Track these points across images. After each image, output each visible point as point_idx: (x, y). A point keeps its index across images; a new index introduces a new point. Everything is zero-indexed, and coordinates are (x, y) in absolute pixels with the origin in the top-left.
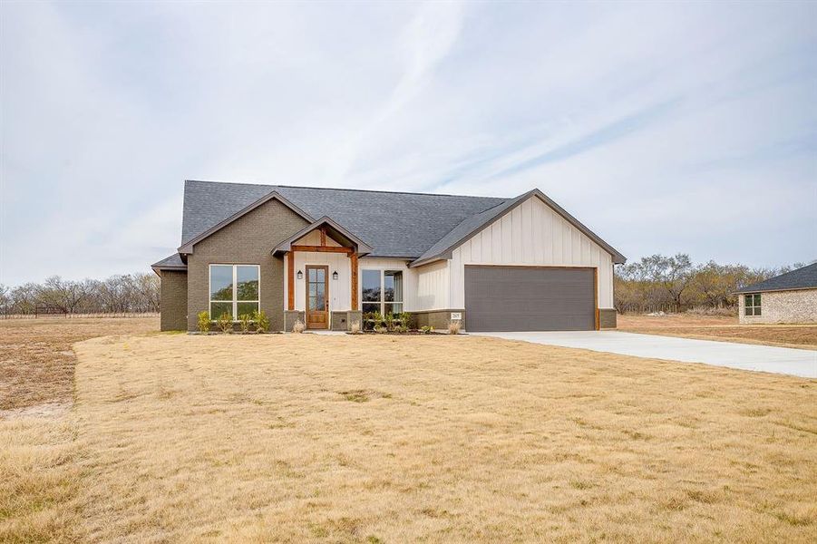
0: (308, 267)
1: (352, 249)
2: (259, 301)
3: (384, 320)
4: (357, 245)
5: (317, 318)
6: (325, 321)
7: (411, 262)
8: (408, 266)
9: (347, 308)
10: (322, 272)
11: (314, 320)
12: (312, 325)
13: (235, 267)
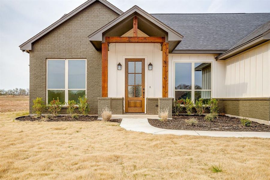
0: (127, 61)
1: (163, 38)
2: (86, 89)
3: (194, 105)
4: (167, 33)
5: (135, 103)
6: (142, 106)
7: (220, 54)
8: (217, 59)
9: (159, 95)
10: (139, 64)
11: (132, 105)
12: (130, 109)
13: (67, 61)
